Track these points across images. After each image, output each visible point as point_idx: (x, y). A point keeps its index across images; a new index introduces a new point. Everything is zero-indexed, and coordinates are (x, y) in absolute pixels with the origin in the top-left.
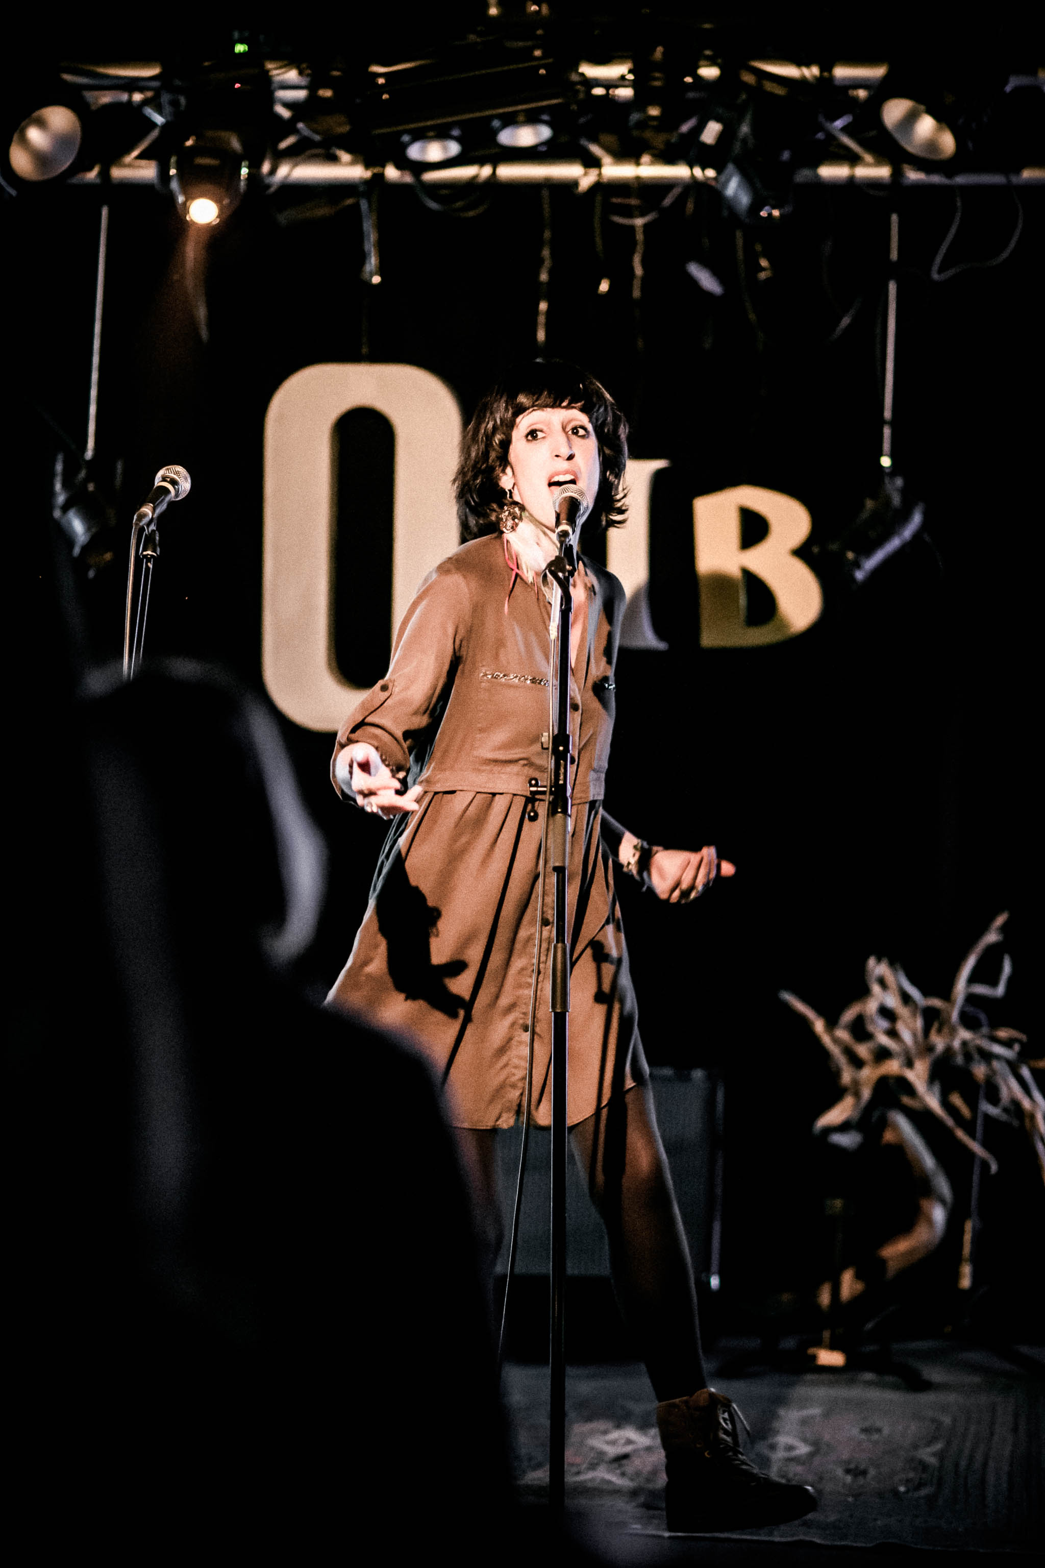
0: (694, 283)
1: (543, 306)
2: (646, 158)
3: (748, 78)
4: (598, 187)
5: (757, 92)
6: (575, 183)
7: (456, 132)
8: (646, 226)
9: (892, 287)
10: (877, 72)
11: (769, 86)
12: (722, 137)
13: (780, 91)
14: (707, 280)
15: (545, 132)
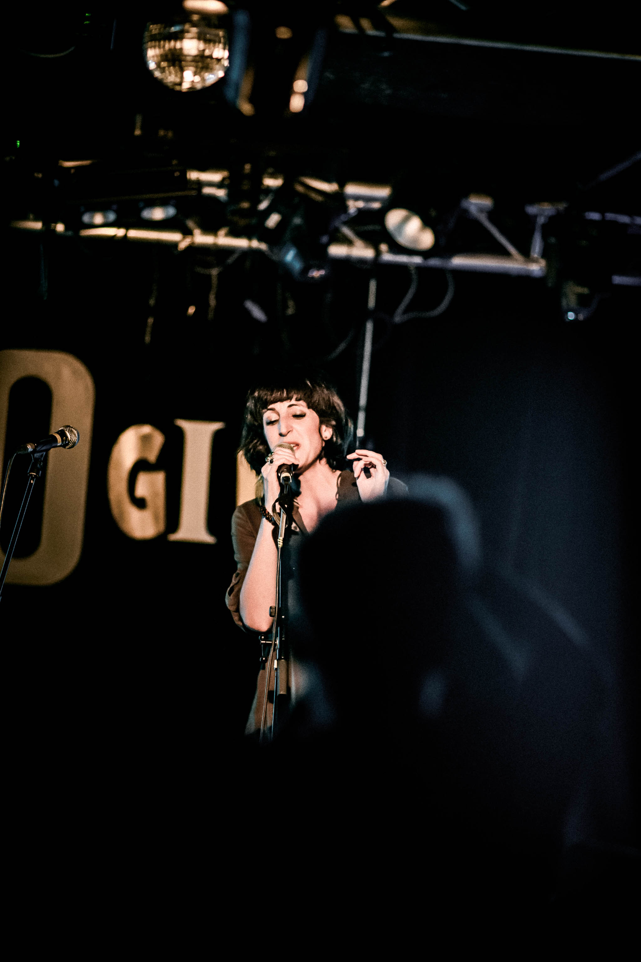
0: (248, 313)
1: (151, 321)
2: (222, 232)
3: (300, 189)
4: (192, 248)
5: (305, 198)
6: (175, 245)
7: (115, 207)
8: (219, 275)
9: (369, 326)
10: (384, 192)
11: (313, 195)
12: (280, 225)
13: (319, 198)
14: (258, 313)
15: (171, 211)
